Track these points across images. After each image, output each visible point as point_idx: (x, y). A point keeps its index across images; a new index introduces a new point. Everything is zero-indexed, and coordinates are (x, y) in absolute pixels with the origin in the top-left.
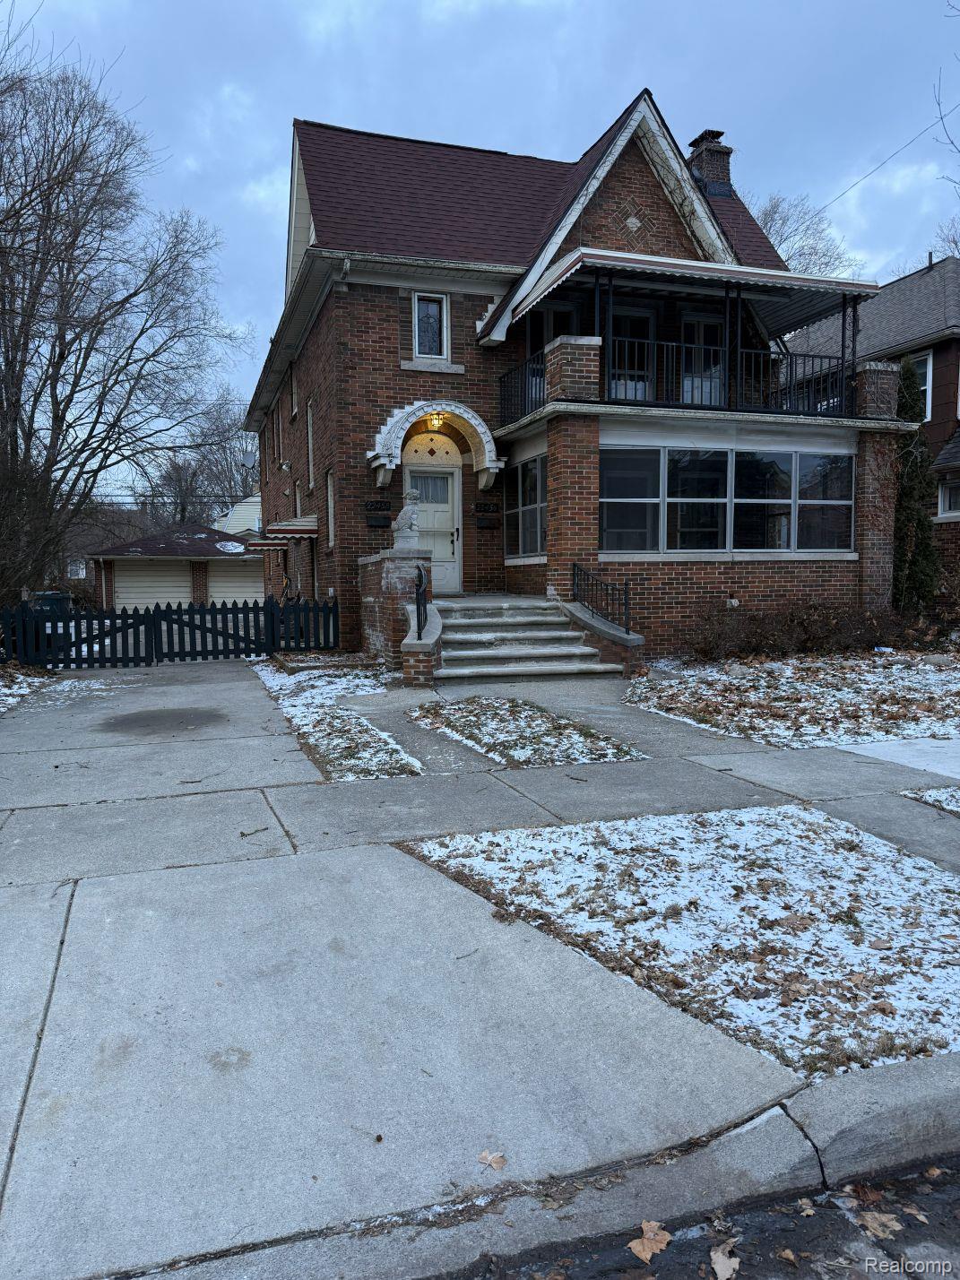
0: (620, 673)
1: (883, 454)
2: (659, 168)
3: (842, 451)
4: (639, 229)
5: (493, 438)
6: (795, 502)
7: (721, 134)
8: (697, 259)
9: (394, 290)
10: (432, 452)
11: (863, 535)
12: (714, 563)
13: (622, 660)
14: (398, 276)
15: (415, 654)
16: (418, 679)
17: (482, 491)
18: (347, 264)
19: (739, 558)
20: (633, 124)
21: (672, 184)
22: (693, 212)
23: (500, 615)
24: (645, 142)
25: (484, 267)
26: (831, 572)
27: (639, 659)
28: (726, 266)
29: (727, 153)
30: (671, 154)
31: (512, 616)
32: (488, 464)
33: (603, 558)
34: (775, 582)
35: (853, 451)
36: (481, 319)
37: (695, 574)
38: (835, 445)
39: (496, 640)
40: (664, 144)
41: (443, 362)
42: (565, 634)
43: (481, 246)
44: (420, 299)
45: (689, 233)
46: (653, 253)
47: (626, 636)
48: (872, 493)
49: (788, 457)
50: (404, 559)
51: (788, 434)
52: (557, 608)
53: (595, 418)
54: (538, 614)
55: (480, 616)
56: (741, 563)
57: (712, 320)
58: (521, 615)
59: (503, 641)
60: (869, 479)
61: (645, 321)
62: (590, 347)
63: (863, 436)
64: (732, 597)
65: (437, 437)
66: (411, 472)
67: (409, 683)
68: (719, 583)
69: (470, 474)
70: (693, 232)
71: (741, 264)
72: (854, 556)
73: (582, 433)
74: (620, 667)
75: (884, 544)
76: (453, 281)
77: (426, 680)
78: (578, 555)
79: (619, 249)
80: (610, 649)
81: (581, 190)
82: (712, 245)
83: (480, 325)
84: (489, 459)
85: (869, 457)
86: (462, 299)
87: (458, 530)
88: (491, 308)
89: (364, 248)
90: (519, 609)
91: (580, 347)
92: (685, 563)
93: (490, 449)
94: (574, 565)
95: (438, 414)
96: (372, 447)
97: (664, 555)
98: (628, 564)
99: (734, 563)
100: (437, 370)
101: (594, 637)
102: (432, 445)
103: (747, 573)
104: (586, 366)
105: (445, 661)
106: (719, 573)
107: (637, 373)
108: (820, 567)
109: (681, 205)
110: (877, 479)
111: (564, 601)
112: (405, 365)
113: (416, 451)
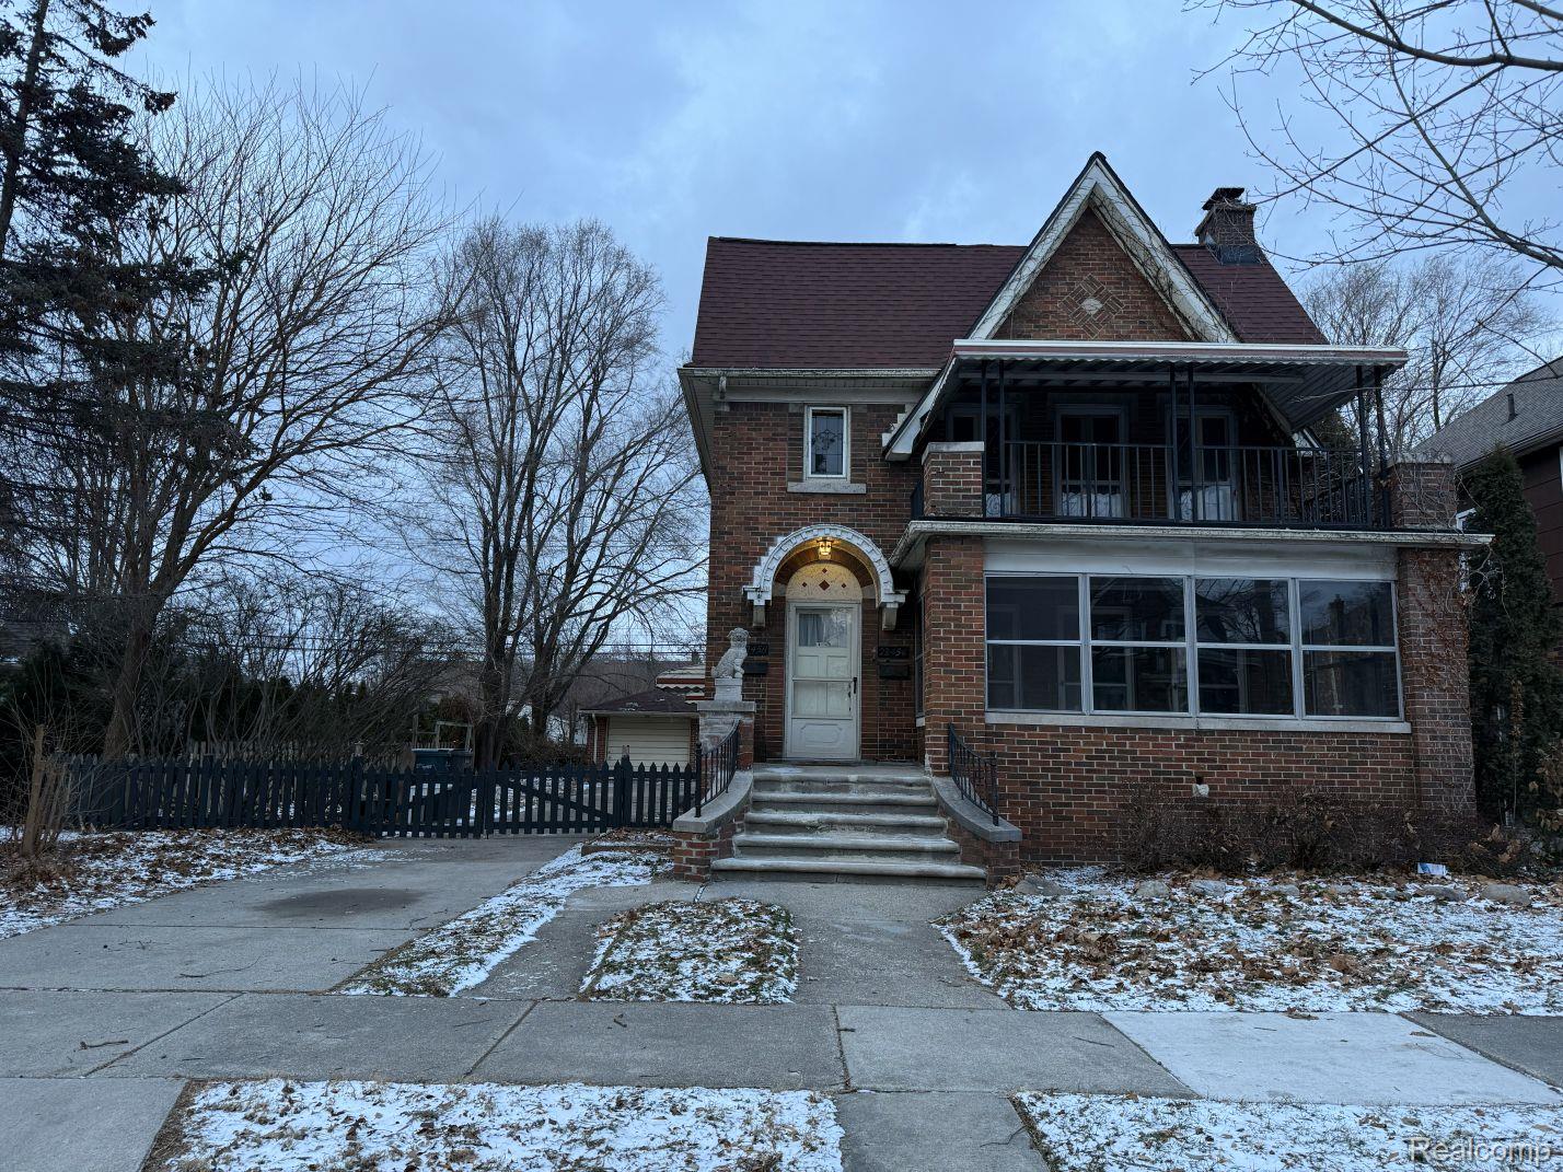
0: (983, 880)
1: (1439, 581)
2: (1124, 238)
3: (1373, 576)
4: (1100, 311)
5: (890, 566)
6: (1297, 647)
7: (1241, 191)
8: (1185, 339)
9: (784, 405)
10: (824, 585)
11: (1413, 696)
12: (1168, 731)
13: (984, 862)
14: (789, 390)
15: (689, 835)
16: (689, 869)
17: (885, 631)
18: (724, 382)
19: (1205, 726)
20: (1083, 193)
21: (1141, 254)
22: (1170, 285)
23: (847, 790)
24: (1104, 211)
25: (885, 372)
26: (1363, 749)
27: (1012, 862)
28: (1222, 344)
29: (1250, 211)
30: (1136, 221)
31: (863, 792)
32: (884, 599)
33: (994, 718)
34: (1271, 761)
35: (1390, 576)
36: (888, 431)
37: (1138, 745)
38: (1358, 568)
39: (820, 822)
40: (1125, 210)
41: (841, 481)
42: (919, 819)
43: (888, 350)
44: (815, 414)
45: (1171, 309)
46: (1120, 338)
47: (990, 827)
48: (1424, 635)
49: (1283, 585)
50: (717, 713)
51: (1279, 554)
52: (928, 784)
53: (979, 539)
54: (901, 791)
55: (818, 790)
56: (1212, 732)
57: (1214, 413)
58: (874, 791)
59: (831, 825)
60: (1416, 616)
61: (1113, 420)
62: (969, 455)
63: (1402, 551)
64: (1200, 781)
65: (831, 568)
66: (798, 610)
67: (679, 875)
68: (1178, 760)
69: (871, 610)
70: (1176, 308)
71: (1242, 341)
72: (1403, 728)
73: (959, 557)
74: (980, 871)
75: (1453, 711)
76: (856, 392)
77: (699, 871)
78: (953, 713)
79: (1071, 337)
80: (973, 845)
81: (1012, 272)
82: (1199, 320)
83: (886, 438)
84: (888, 595)
85: (1413, 583)
86: (865, 411)
87: (855, 680)
88: (901, 417)
89: (740, 364)
90: (872, 782)
91: (956, 455)
92: (1123, 730)
93: (886, 580)
94: (949, 726)
95: (825, 540)
96: (750, 580)
97: (1089, 716)
98: (1033, 727)
99: (1200, 732)
100: (831, 491)
101: (957, 828)
102: (825, 577)
103: (1223, 747)
104: (963, 477)
105: (739, 847)
106: (1177, 746)
107: (1110, 483)
108: (1345, 742)
109: (1156, 277)
110: (1432, 615)
111: (935, 774)
112: (793, 487)
113: (804, 585)
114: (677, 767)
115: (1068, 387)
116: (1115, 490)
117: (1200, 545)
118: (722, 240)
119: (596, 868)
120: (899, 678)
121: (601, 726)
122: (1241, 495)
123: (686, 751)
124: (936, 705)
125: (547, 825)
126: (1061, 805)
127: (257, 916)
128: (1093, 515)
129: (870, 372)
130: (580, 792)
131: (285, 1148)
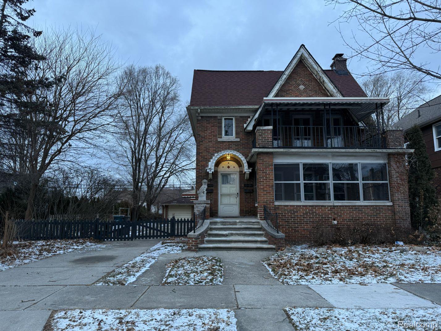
0: (274, 249)
1: (399, 162)
2: (311, 68)
3: (381, 162)
4: (304, 89)
5: (247, 162)
6: (361, 182)
7: (342, 55)
8: (328, 96)
9: (216, 117)
10: (229, 167)
11: (393, 195)
12: (325, 206)
13: (274, 244)
14: (218, 113)
15: (192, 238)
16: (192, 248)
17: (246, 180)
18: (199, 111)
19: (336, 204)
20: (299, 56)
21: (315, 73)
22: (324, 81)
23: (236, 224)
24: (304, 60)
25: (244, 107)
26: (380, 210)
27: (283, 244)
28: (338, 98)
29: (345, 60)
30: (314, 63)
31: (240, 225)
32: (245, 171)
33: (277, 203)
34: (354, 214)
35: (386, 161)
36: (245, 123)
37: (317, 210)
38: (377, 159)
39: (229, 234)
40: (311, 61)
41: (233, 138)
42: (256, 232)
43: (245, 101)
44: (225, 119)
45: (324, 88)
46: (310, 96)
47: (276, 234)
48: (396, 178)
49: (356, 164)
50: (199, 204)
51: (355, 156)
52: (259, 222)
53: (271, 153)
54: (251, 225)
55: (228, 225)
56: (337, 206)
57: (336, 117)
58: (244, 225)
59: (232, 234)
60: (393, 172)
61: (308, 119)
62: (268, 130)
63: (389, 155)
64: (334, 220)
65: (230, 162)
66: (221, 174)
67: (189, 249)
68: (328, 214)
69: (242, 174)
70: (325, 88)
71: (344, 97)
72: (390, 204)
73: (266, 159)
74: (273, 246)
75: (404, 199)
76: (236, 113)
77: (195, 248)
78: (266, 202)
79: (296, 96)
80: (272, 239)
81: (279, 78)
82: (332, 91)
83: (245, 125)
84: (246, 169)
85: (393, 163)
86: (239, 118)
87: (238, 193)
88: (249, 120)
89: (204, 105)
90: (243, 222)
91: (265, 130)
92: (313, 206)
93: (246, 165)
94: (264, 206)
95: (228, 155)
96: (208, 166)
97: (303, 202)
98: (288, 206)
99: (334, 206)
100: (230, 141)
101: (267, 235)
102: (229, 165)
103: (340, 210)
104: (267, 136)
105: (206, 241)
106: (328, 210)
107: (308, 137)
108: (375, 208)
109: (320, 79)
110: (398, 172)
111: (261, 220)
112: (219, 140)
113: (223, 167)
114: (188, 219)
115: (296, 110)
116: (309, 139)
117: (333, 154)
118: (198, 70)
119: (166, 248)
120: (249, 193)
121: (166, 208)
122: (344, 139)
123: (191, 215)
124: (260, 200)
125: (152, 236)
126: (296, 227)
127: (71, 264)
128: (303, 146)
129: (240, 107)
130: (161, 227)
131: (81, 328)
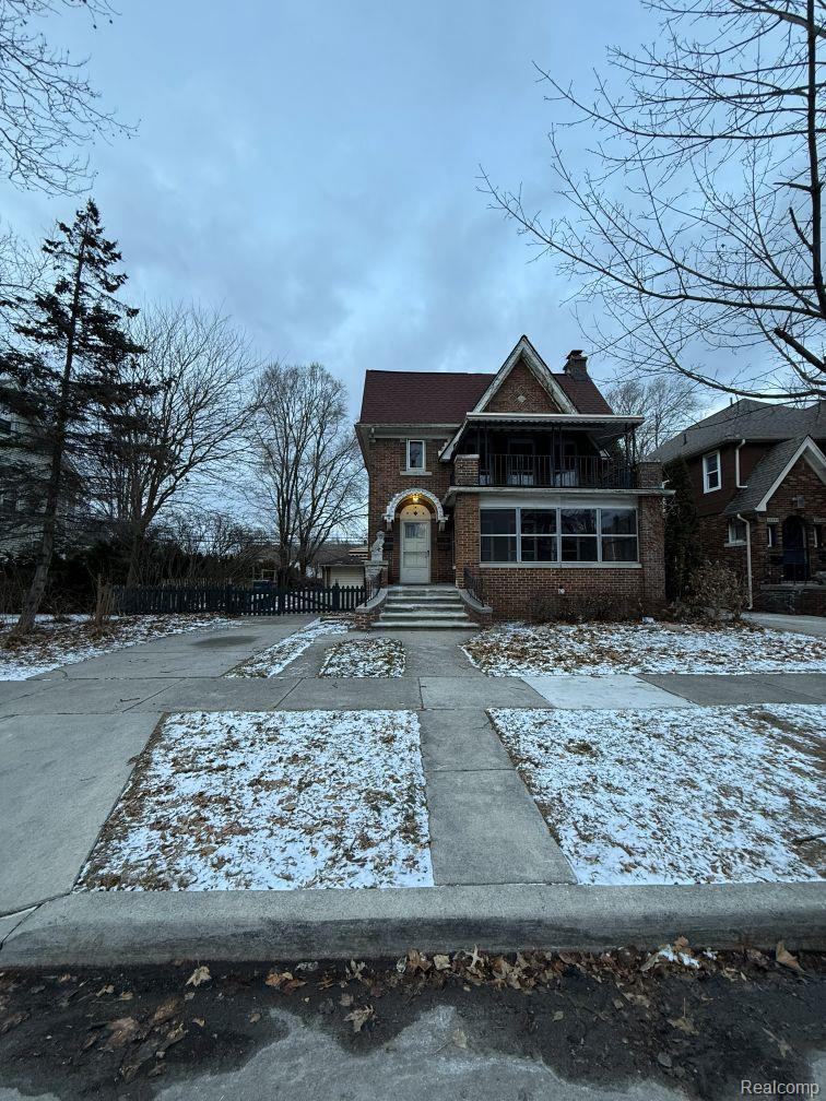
0: (477, 628)
1: (655, 509)
2: (535, 372)
3: (629, 507)
4: (525, 401)
5: (442, 505)
6: (599, 535)
7: (580, 352)
8: (558, 412)
9: (397, 440)
10: (416, 513)
11: (643, 554)
12: (550, 569)
13: (478, 621)
14: (400, 434)
15: (362, 614)
16: (363, 627)
17: (440, 532)
18: (373, 430)
19: (563, 567)
20: (518, 352)
21: (541, 377)
22: (553, 391)
23: (424, 595)
24: (527, 360)
25: (439, 425)
26: (624, 574)
27: (489, 621)
28: (573, 415)
29: (585, 359)
30: (540, 365)
31: (431, 595)
32: (439, 519)
33: (482, 565)
34: (589, 580)
35: (636, 507)
36: (440, 450)
37: (538, 575)
38: (622, 504)
39: (414, 608)
40: (535, 359)
41: (422, 471)
42: (453, 606)
43: (440, 416)
44: (411, 443)
45: (553, 400)
46: (533, 412)
47: (480, 608)
48: (647, 530)
49: (595, 511)
50: (373, 565)
51: (593, 499)
52: (456, 592)
53: (477, 494)
54: (446, 595)
56: (566, 569)
57: (569, 442)
58: (435, 595)
59: (419, 609)
60: (645, 522)
62: (473, 460)
63: (641, 498)
64: (561, 588)
65: (418, 506)
66: (405, 524)
67: (358, 629)
68: (553, 580)
69: (434, 523)
70: (555, 400)
71: (580, 413)
72: (639, 566)
73: (469, 502)
74: (477, 625)
75: (658, 559)
76: (427, 434)
77: (366, 627)
78: (467, 564)
79: (514, 412)
80: (474, 615)
81: (490, 385)
82: (564, 405)
83: (440, 453)
84: (441, 517)
85: (644, 510)
86: (431, 442)
87: (428, 551)
88: (446, 444)
89: (379, 422)
90: (435, 591)
91: (468, 460)
92: (533, 569)
93: (440, 511)
94: (465, 569)
95: (415, 495)
96: (385, 512)
97: (520, 564)
98: (498, 569)
99: (561, 569)
100: (418, 474)
101: (468, 609)
102: (415, 510)
103: (570, 575)
104: (470, 469)
105: (382, 618)
106: (553, 575)
107: (528, 471)
108: (617, 572)
109: (548, 388)
110: (651, 522)
111: (459, 588)
112: (402, 473)
113: (407, 513)
114: (357, 587)
115: (512, 432)
116: (531, 474)
117: (563, 495)
118: (372, 371)
119: (326, 627)
120: (446, 550)
121: (327, 570)
122: (579, 475)
123: (361, 581)
124: (460, 561)
125: (306, 610)
126: (508, 598)
127: (192, 648)
128: (522, 484)
129: (433, 425)
131: (202, 738)
